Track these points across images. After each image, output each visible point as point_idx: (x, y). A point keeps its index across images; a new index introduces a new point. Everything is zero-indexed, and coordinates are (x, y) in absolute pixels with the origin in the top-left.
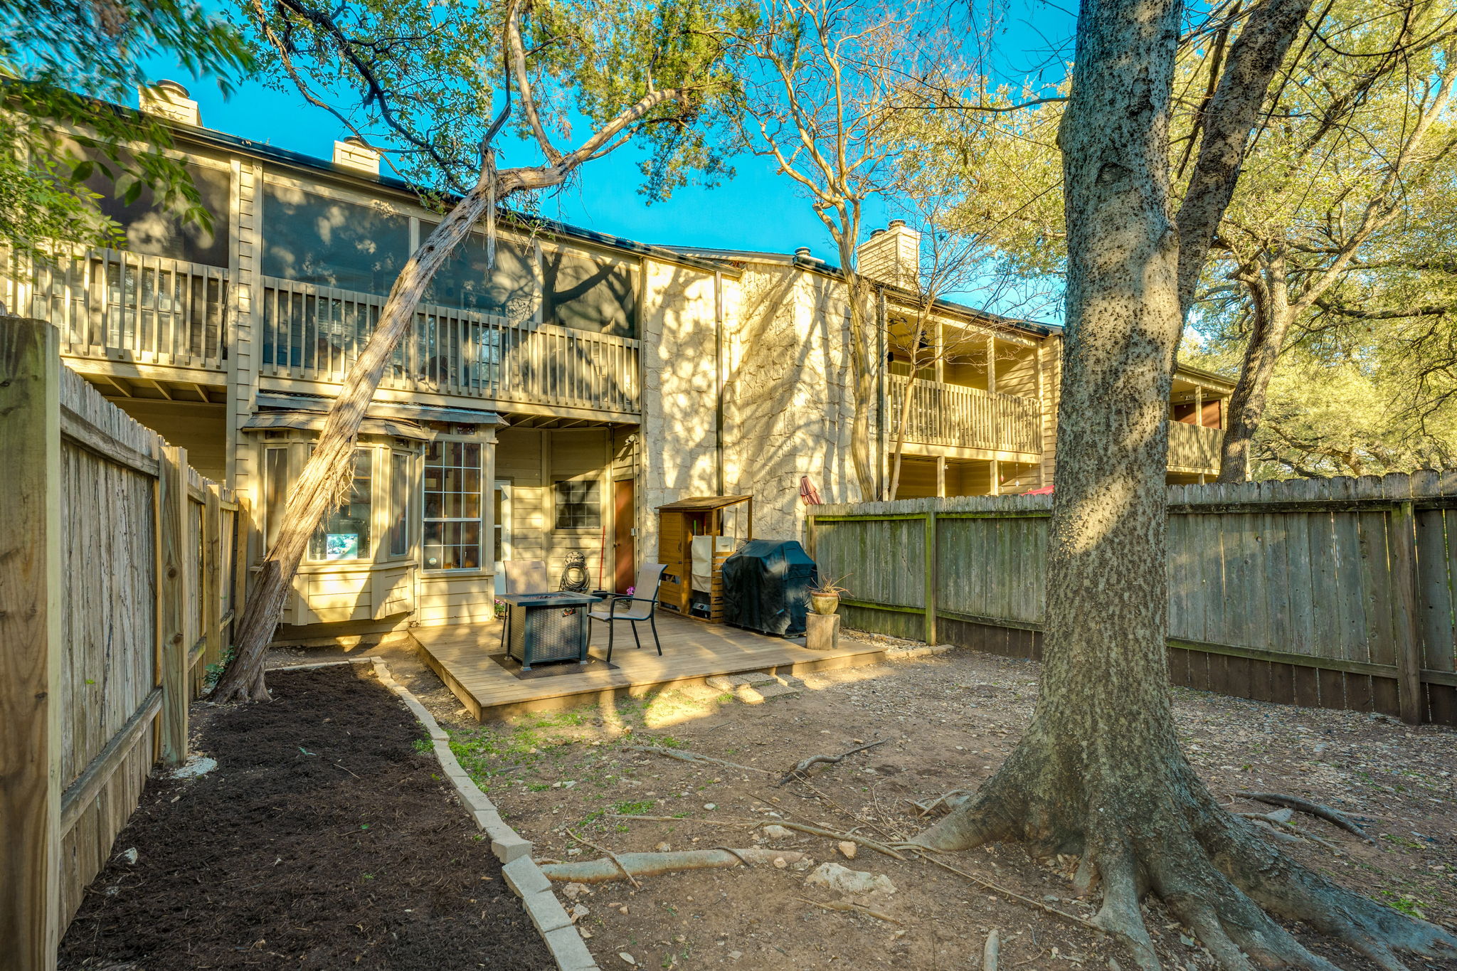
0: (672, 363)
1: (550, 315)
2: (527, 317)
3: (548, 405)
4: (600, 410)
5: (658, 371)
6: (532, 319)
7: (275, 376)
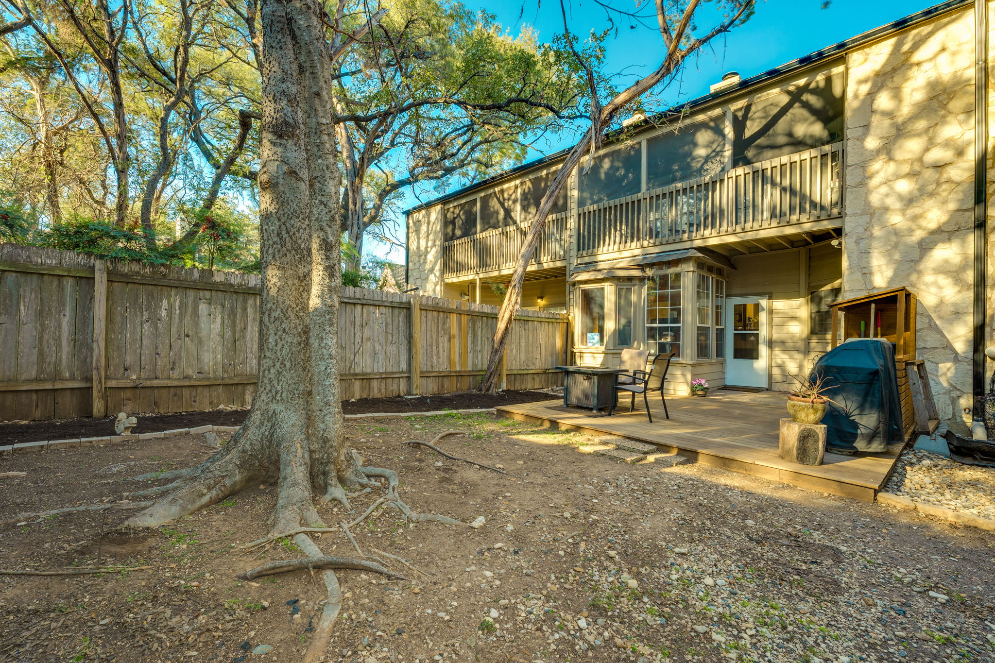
0: (887, 150)
1: (739, 159)
2: (719, 169)
3: (734, 233)
4: (789, 224)
5: (863, 165)
6: (723, 169)
7: (582, 257)
